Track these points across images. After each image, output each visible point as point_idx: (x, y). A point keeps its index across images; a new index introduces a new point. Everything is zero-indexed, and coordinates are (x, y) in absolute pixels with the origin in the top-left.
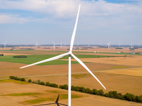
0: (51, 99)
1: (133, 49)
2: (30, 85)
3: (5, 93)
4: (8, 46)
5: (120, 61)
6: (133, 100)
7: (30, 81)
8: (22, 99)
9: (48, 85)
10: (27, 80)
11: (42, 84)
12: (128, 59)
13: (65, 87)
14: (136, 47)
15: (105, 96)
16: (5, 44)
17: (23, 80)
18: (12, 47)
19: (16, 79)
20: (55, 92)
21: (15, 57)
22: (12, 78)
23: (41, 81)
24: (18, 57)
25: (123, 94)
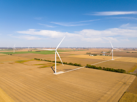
0: (49, 66)
1: (77, 49)
2: (42, 61)
3: (33, 64)
4: (33, 48)
5: (73, 53)
6: (77, 66)
7: (42, 60)
8: (39, 66)
9: (48, 61)
10: (41, 60)
11: (46, 61)
12: (75, 52)
13: (54, 62)
14: (78, 48)
15: (68, 64)
16: (32, 47)
17: (39, 60)
18: (35, 48)
19: (37, 59)
20: (51, 63)
21: (36, 51)
22: (35, 59)
23: (46, 60)
24: (37, 51)
25: (74, 64)
